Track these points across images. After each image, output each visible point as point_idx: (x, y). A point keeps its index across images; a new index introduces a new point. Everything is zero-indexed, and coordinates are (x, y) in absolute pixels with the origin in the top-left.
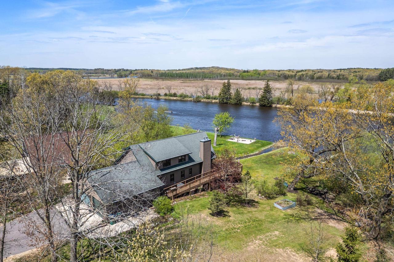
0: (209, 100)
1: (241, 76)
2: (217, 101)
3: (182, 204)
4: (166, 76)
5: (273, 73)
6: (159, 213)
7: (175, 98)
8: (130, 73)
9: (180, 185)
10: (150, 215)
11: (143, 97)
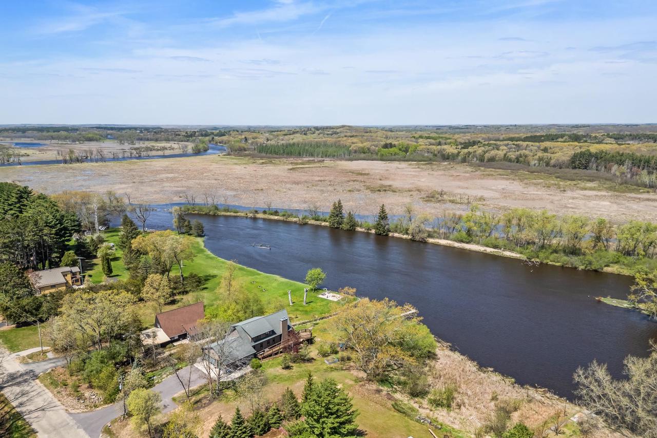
0: (318, 223)
1: (379, 154)
2: (327, 224)
3: (267, 363)
4: (267, 152)
5: (428, 149)
6: (253, 368)
7: (276, 218)
8: (211, 139)
9: (267, 350)
10: (248, 369)
11: (235, 214)
